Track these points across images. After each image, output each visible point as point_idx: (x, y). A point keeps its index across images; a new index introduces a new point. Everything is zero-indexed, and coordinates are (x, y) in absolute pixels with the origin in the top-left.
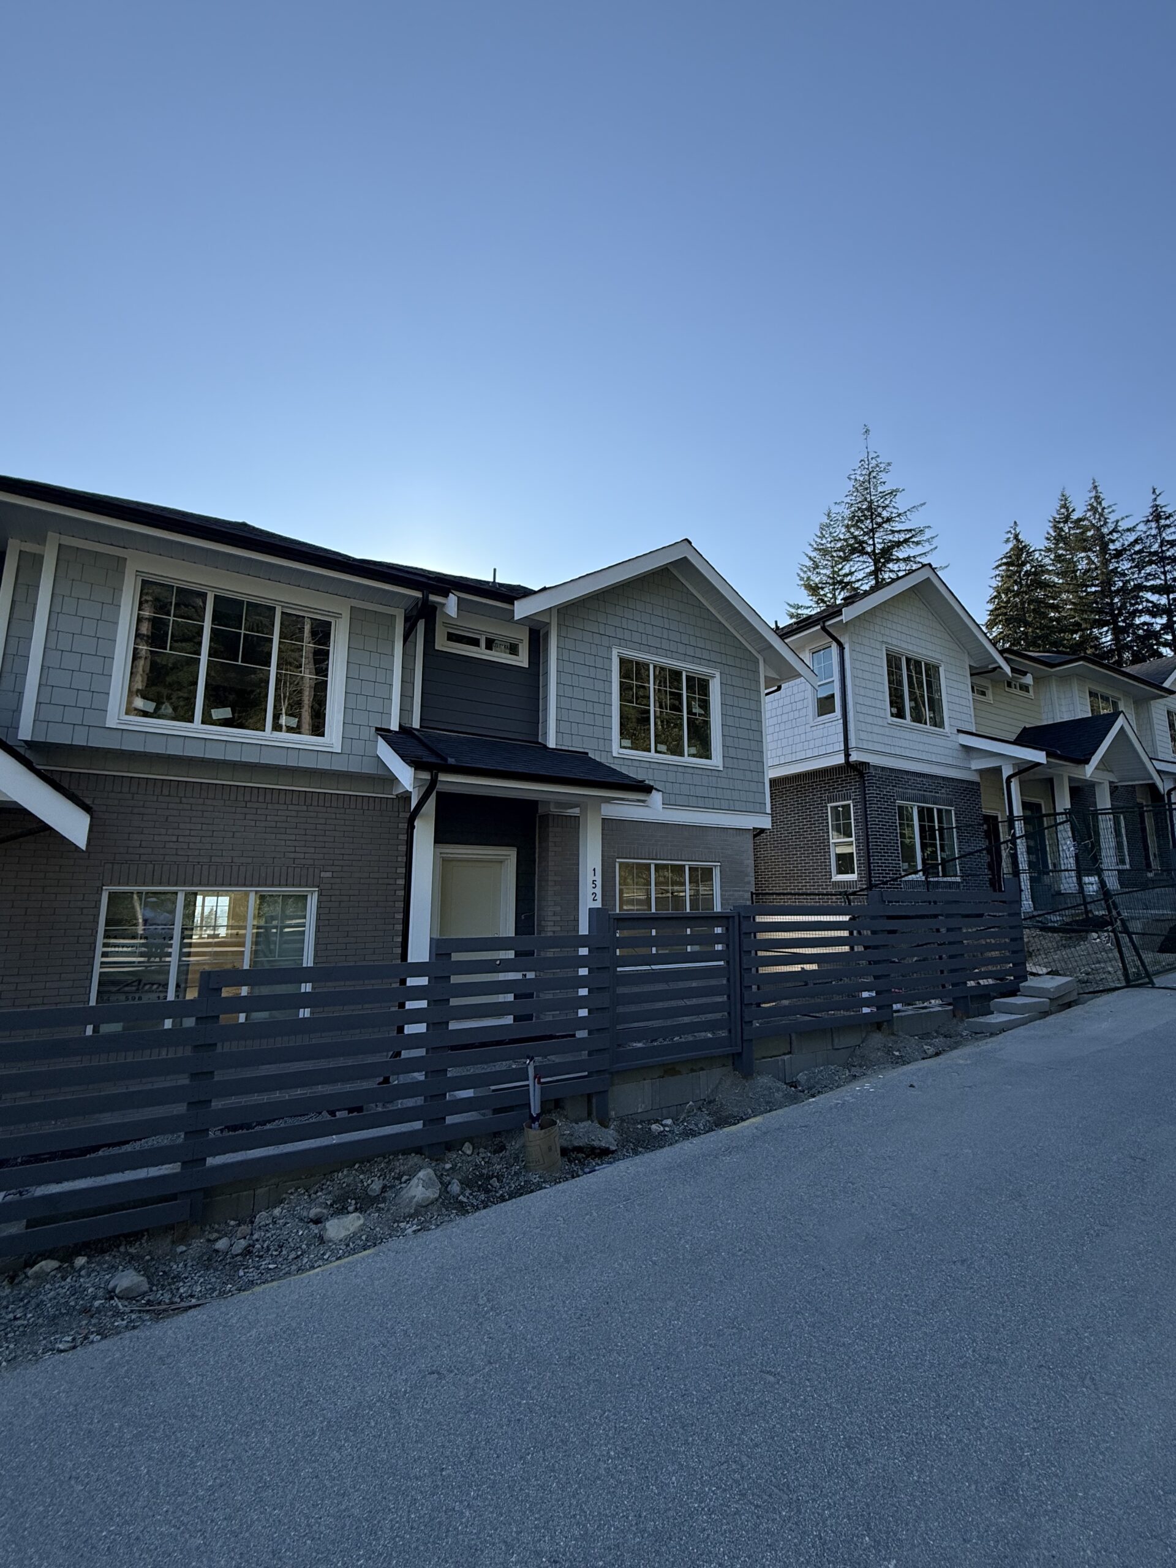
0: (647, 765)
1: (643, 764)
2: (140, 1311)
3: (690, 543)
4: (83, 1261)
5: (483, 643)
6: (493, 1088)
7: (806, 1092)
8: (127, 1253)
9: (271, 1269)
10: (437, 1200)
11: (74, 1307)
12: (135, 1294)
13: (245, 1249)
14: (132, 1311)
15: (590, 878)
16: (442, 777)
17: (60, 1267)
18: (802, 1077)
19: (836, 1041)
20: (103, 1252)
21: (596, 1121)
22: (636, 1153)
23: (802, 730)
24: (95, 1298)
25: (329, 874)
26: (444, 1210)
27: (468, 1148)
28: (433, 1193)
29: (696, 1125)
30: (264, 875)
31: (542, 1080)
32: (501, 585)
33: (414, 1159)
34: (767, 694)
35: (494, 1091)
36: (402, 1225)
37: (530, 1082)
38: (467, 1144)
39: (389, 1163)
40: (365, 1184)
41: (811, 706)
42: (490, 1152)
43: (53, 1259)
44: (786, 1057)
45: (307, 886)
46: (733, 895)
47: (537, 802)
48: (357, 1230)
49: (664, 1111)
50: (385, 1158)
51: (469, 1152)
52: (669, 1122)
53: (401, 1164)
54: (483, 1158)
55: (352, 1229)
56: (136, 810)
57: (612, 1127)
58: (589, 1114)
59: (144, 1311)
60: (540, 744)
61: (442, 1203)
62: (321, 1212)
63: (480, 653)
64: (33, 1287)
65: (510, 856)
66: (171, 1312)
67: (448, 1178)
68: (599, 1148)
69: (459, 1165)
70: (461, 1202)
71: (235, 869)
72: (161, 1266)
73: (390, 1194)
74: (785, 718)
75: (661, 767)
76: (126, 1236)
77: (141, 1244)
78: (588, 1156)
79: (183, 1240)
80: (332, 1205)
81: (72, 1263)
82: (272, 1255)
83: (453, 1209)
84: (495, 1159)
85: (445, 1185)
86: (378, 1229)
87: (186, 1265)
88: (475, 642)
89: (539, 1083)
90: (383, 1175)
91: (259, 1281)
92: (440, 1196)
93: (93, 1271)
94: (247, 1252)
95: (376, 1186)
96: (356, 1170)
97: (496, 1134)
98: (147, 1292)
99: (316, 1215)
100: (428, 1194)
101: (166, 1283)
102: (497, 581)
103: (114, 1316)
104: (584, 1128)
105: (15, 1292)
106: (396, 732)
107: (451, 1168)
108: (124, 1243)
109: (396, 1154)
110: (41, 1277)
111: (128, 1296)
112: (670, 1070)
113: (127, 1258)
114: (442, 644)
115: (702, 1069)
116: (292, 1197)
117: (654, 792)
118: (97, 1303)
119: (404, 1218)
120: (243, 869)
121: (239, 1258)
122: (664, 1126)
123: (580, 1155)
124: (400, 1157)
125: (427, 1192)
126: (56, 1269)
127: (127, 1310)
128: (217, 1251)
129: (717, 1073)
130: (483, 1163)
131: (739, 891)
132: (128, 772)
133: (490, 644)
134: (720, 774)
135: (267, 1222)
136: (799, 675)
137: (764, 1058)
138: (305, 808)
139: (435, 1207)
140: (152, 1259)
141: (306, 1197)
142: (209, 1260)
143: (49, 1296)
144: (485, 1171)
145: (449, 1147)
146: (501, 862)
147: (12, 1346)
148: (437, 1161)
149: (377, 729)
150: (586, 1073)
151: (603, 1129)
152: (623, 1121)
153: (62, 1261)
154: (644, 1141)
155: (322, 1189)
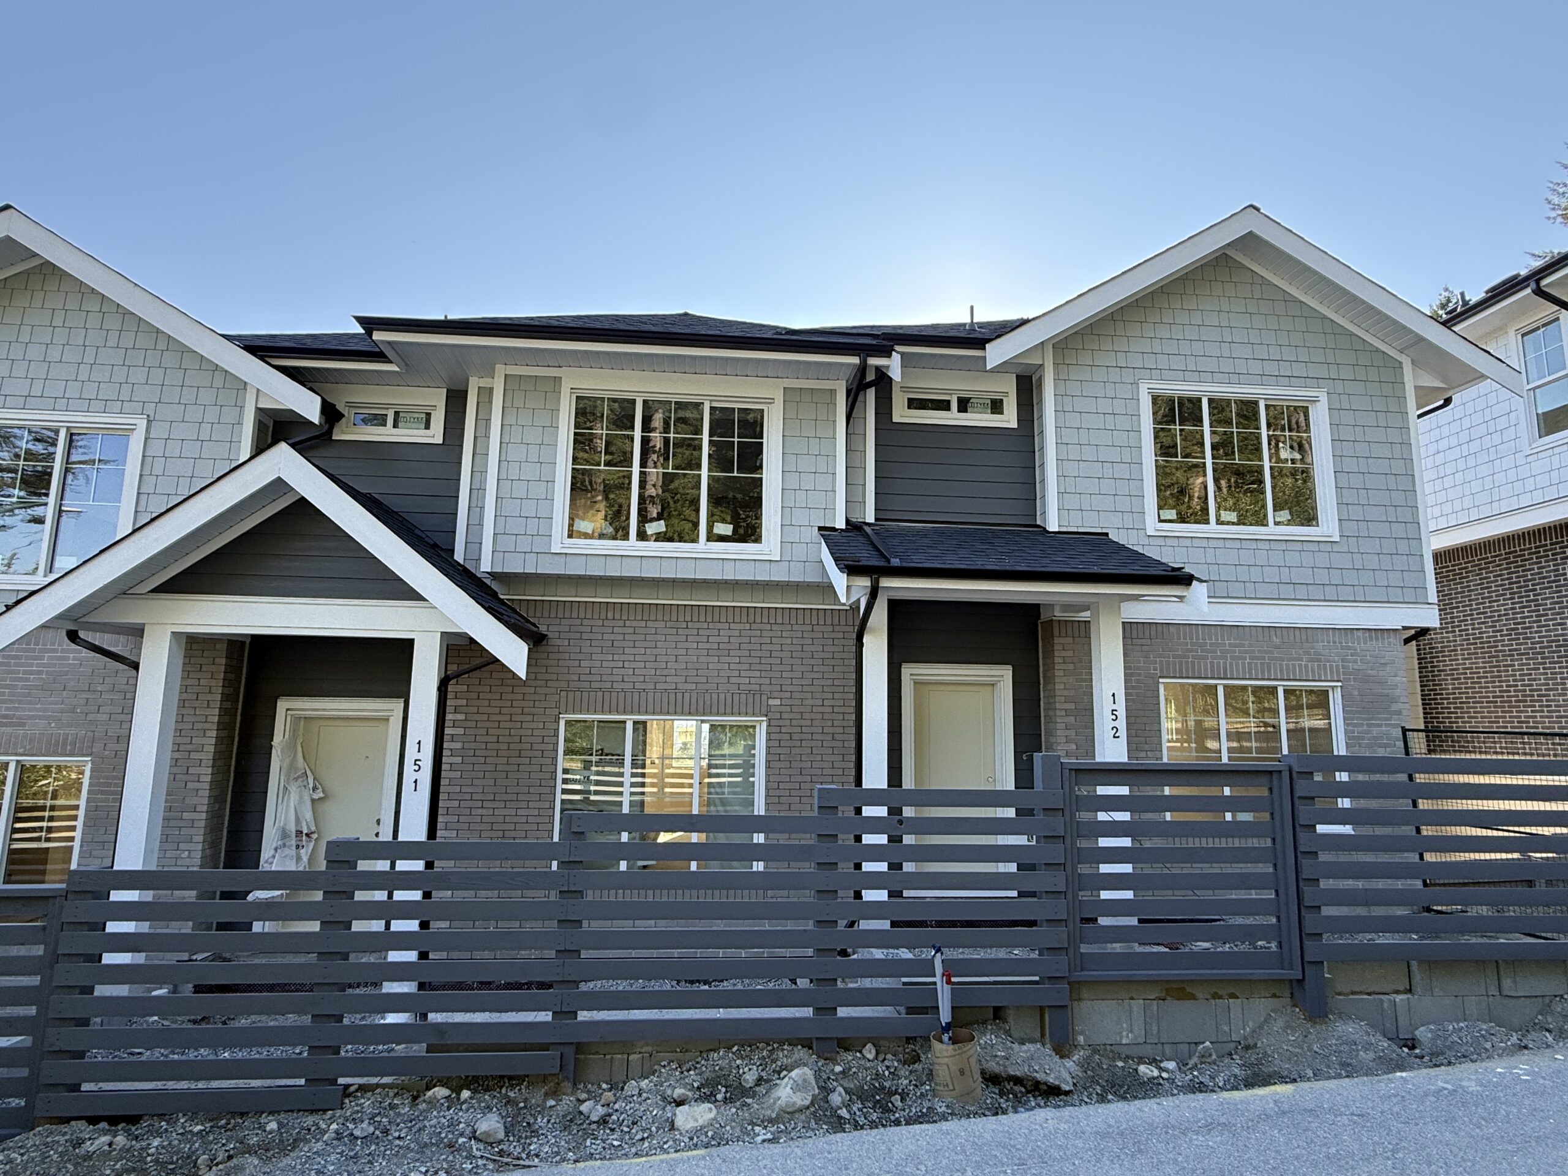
0: (1204, 543)
1: (1196, 543)
2: (488, 1159)
3: (1258, 209)
4: (467, 1095)
5: (954, 405)
6: (905, 980)
7: (1427, 1058)
8: (506, 1095)
9: (614, 1146)
10: (808, 1108)
11: (443, 1139)
12: (491, 1140)
13: (602, 1117)
14: (482, 1157)
15: (1108, 706)
16: (886, 582)
17: (450, 1096)
18: (1423, 1033)
19: (1507, 983)
20: (487, 1090)
21: (1049, 1046)
22: (1102, 1099)
23: (1508, 462)
24: (462, 1135)
25: (778, 702)
26: (813, 1124)
27: (870, 1052)
28: (802, 1099)
29: (1212, 1078)
30: (708, 703)
31: (953, 979)
32: (982, 325)
33: (800, 1053)
34: (1420, 416)
35: (904, 984)
36: (757, 1129)
37: (938, 979)
38: (869, 1046)
39: (772, 1051)
40: (741, 1071)
41: (1523, 424)
42: (899, 1061)
43: (447, 1088)
44: (1399, 998)
45: (754, 715)
46: (1367, 732)
47: (1038, 605)
48: (706, 1123)
49: (1167, 1048)
50: (768, 1044)
51: (870, 1056)
52: (1171, 1065)
53: (783, 1056)
54: (888, 1067)
55: (701, 1122)
56: (585, 636)
57: (1075, 1058)
58: (1043, 1035)
59: (491, 1159)
60: (1039, 526)
61: (814, 1114)
62: (683, 1094)
63: (952, 418)
64: (424, 1111)
65: (1004, 675)
66: (511, 1167)
67: (835, 1084)
68: (1045, 1083)
69: (854, 1070)
70: (840, 1117)
71: (679, 696)
72: (529, 1117)
73: (762, 1090)
74: (1475, 446)
75: (1229, 544)
76: (510, 1078)
77: (520, 1090)
78: (1028, 1092)
79: (555, 1093)
80: (699, 1088)
81: (459, 1094)
82: (622, 1131)
83: (825, 1123)
84: (904, 1071)
85: (826, 1090)
86: (728, 1128)
87: (549, 1121)
88: (944, 406)
89: (949, 982)
90: (763, 1065)
91: (598, 1156)
92: (812, 1103)
93: (473, 1107)
94: (603, 1121)
95: (750, 1077)
96: (734, 1053)
97: (908, 1040)
98: (502, 1141)
99: (679, 1097)
100: (795, 1099)
101: (524, 1136)
102: (975, 321)
103: (466, 1157)
104: (1026, 1052)
105: (412, 1112)
106: (841, 530)
107: (841, 1072)
108: (507, 1084)
109: (781, 1043)
110: (433, 1103)
111: (487, 1141)
112: (1179, 990)
113: (504, 1101)
114: (901, 414)
115: (1233, 996)
116: (663, 1070)
117: (1195, 583)
118: (461, 1140)
119: (763, 1121)
120: (687, 695)
121: (594, 1126)
122: (1161, 1069)
123: (1017, 1088)
124: (785, 1047)
125: (793, 1096)
126: (446, 1098)
127: (478, 1154)
128: (581, 1113)
129: (1261, 1005)
130: (887, 1073)
131: (1380, 726)
132: (576, 596)
133: (964, 405)
134: (1336, 548)
135: (634, 1093)
136: (1483, 377)
137: (1353, 993)
138: (748, 626)
139: (803, 1117)
140: (525, 1107)
141: (677, 1073)
142: (571, 1121)
143: (432, 1122)
144: (887, 1084)
145: (845, 1045)
146: (993, 685)
147: (384, 1163)
148: (825, 1060)
149: (820, 529)
150: (1037, 978)
151: (1057, 1058)
152: (1095, 1051)
153: (453, 1091)
154: (1121, 1086)
155: (696, 1068)
